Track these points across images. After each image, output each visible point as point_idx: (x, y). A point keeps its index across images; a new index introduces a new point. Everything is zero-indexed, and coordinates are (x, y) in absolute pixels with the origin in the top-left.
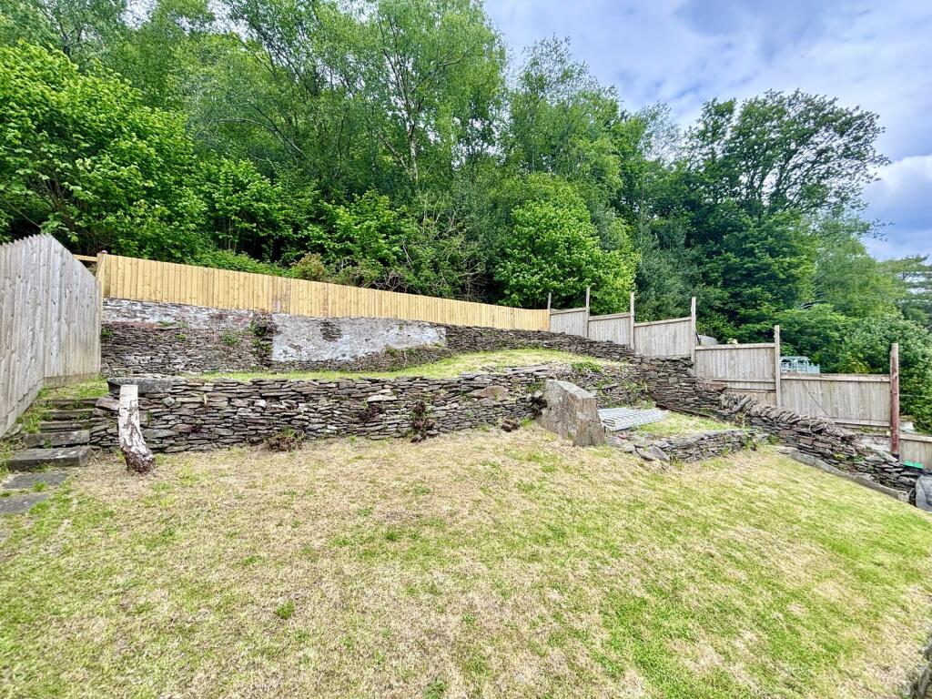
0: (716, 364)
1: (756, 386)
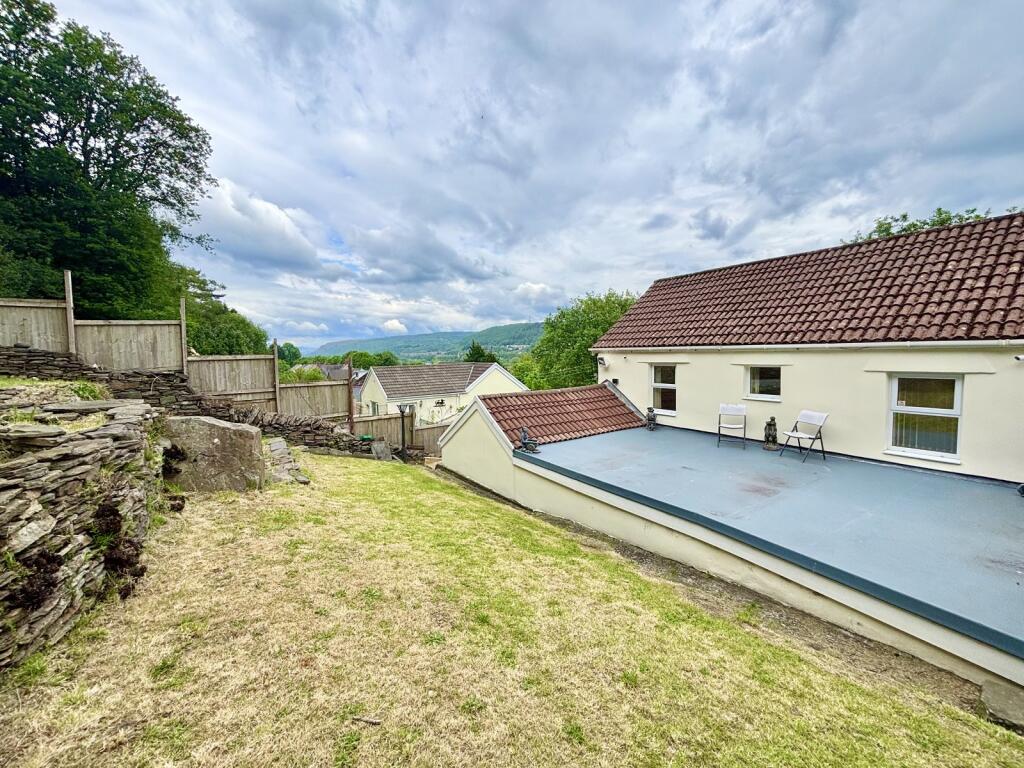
0: (215, 376)
1: (257, 397)
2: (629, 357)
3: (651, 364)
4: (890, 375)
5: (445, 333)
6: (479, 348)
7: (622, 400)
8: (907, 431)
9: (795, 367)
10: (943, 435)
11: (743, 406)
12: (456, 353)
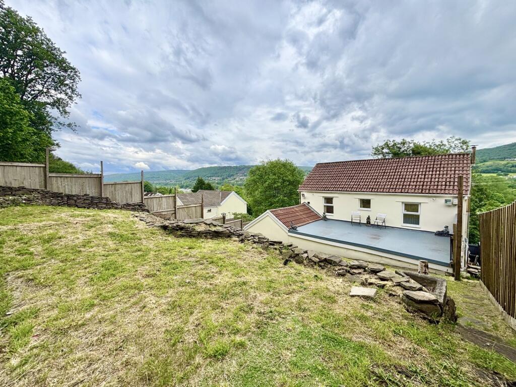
2: (314, 194)
3: (323, 197)
4: (403, 202)
5: (174, 170)
6: (201, 180)
7: (312, 210)
8: (407, 219)
9: (375, 200)
10: (415, 220)
11: (359, 212)
12: (181, 181)
